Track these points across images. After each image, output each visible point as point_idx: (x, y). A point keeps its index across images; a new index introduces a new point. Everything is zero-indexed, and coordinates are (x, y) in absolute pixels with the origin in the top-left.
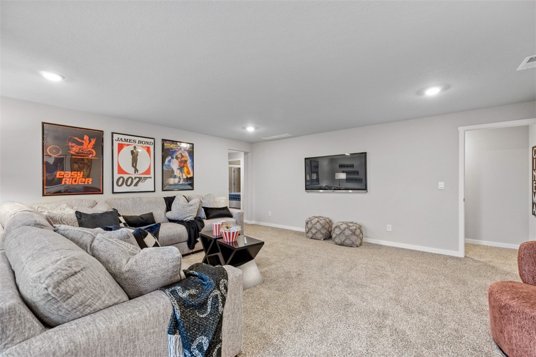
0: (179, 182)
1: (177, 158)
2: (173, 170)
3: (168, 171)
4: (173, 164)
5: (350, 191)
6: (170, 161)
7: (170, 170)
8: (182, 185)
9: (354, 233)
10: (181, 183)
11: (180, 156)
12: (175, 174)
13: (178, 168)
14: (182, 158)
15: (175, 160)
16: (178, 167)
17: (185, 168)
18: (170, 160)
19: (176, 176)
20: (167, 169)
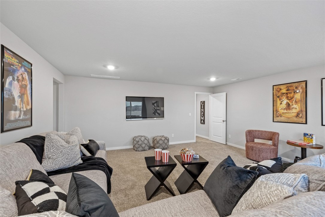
0: (20, 116)
1: (18, 80)
2: (14, 98)
3: (8, 99)
4: (14, 88)
5: (155, 118)
6: (11, 84)
7: (11, 98)
8: (22, 120)
9: (164, 141)
10: (21, 118)
11: (20, 78)
12: (16, 104)
13: (19, 96)
14: (22, 81)
15: (16, 82)
16: (19, 94)
17: (25, 95)
18: (11, 81)
19: (16, 107)
20: (7, 97)
